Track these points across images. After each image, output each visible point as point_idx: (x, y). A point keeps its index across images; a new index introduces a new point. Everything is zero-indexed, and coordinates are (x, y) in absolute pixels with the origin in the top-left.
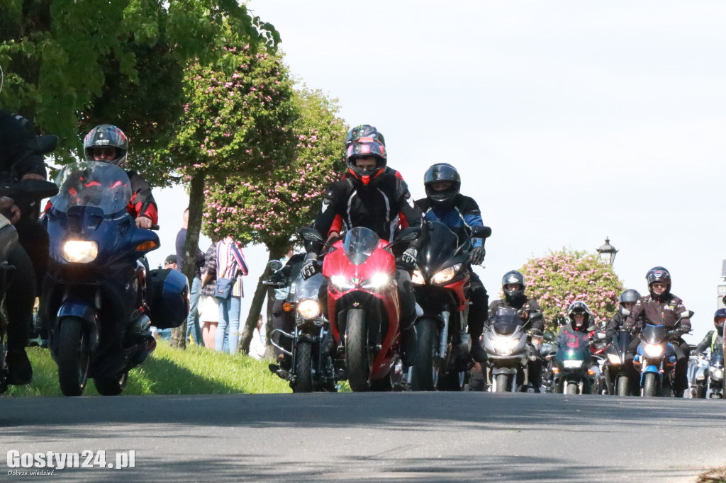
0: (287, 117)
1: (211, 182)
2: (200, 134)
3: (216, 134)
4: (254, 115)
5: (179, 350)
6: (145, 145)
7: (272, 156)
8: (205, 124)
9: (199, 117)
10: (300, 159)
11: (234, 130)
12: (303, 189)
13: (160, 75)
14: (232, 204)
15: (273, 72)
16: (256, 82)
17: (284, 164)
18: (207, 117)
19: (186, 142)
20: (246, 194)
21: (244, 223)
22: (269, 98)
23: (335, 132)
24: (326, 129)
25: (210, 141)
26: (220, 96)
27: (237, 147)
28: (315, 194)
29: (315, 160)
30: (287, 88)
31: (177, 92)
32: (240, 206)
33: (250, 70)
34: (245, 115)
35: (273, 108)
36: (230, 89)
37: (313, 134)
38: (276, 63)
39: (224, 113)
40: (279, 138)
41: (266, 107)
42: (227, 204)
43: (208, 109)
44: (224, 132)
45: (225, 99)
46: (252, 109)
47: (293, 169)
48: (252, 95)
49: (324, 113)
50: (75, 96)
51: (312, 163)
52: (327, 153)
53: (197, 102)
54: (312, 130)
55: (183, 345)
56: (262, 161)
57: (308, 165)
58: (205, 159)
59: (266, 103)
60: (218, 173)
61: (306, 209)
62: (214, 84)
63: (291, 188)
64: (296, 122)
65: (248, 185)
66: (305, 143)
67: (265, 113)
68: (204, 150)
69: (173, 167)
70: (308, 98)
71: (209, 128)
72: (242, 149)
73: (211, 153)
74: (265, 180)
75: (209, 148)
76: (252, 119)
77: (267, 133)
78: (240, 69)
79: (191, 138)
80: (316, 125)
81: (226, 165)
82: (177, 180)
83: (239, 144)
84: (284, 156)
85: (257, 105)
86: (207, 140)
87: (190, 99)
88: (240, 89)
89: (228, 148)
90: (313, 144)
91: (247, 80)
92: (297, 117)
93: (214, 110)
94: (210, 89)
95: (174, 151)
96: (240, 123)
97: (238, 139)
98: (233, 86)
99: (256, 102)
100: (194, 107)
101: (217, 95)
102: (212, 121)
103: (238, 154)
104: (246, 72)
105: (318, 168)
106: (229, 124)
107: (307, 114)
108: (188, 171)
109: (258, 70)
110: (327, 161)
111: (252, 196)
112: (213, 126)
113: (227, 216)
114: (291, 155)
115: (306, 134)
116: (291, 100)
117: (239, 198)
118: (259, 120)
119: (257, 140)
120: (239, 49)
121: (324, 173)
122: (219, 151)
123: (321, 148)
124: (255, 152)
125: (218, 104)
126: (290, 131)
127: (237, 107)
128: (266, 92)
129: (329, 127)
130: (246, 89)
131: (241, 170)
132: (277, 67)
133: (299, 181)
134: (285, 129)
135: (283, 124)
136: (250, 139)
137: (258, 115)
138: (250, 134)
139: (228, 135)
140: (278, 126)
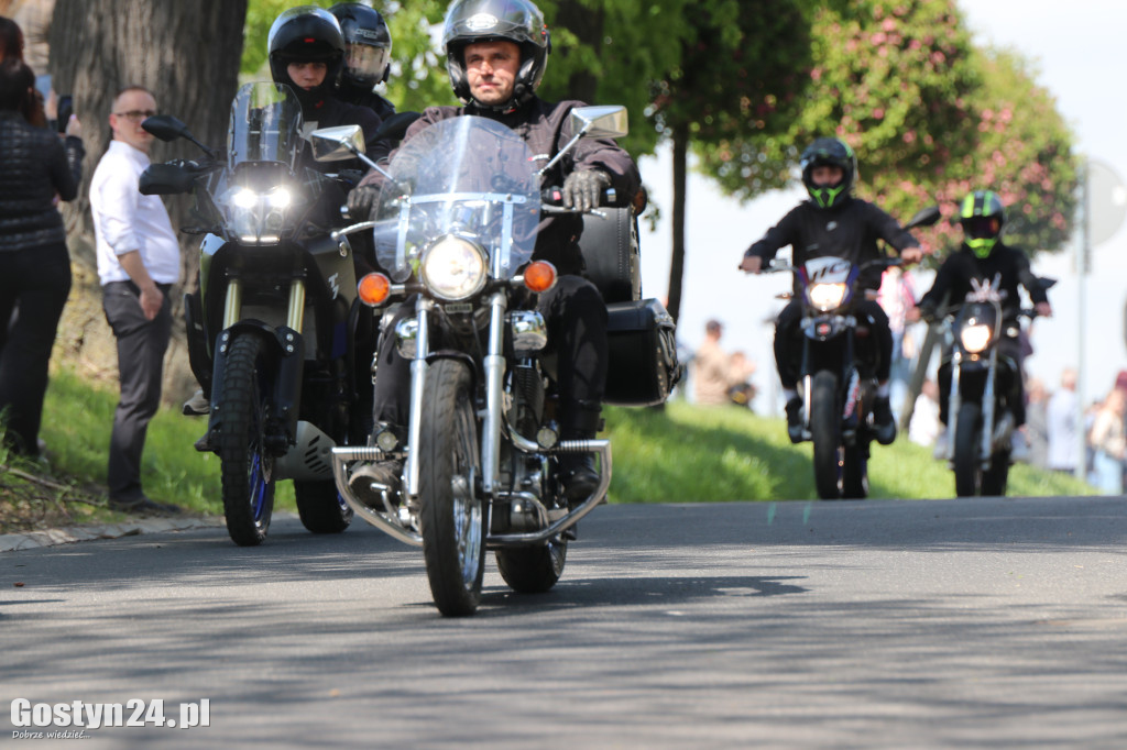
0: (963, 87)
2: (837, 113)
3: (861, 114)
4: (917, 83)
6: (757, 131)
8: (843, 98)
9: (835, 88)
10: (986, 147)
11: (885, 104)
15: (944, 19)
16: (921, 34)
17: (962, 155)
18: (849, 86)
19: (818, 123)
22: (938, 58)
23: (1038, 107)
24: (1024, 103)
25: (852, 122)
26: (867, 56)
27: (891, 133)
29: (1008, 147)
30: (965, 43)
33: (910, 16)
35: (946, 72)
36: (881, 45)
37: (1005, 109)
38: (950, 7)
39: (872, 80)
40: (954, 117)
41: (936, 69)
43: (849, 75)
44: (875, 108)
45: (875, 61)
46: (915, 74)
47: (974, 165)
48: (914, 53)
51: (1003, 153)
52: (1026, 137)
53: (832, 63)
54: (1001, 103)
56: (930, 154)
57: (1000, 159)
59: (936, 66)
60: (866, 170)
62: (855, 38)
64: (980, 92)
66: (993, 123)
67: (932, 79)
71: (853, 105)
72: (899, 135)
73: (853, 141)
74: (933, 179)
75: (850, 132)
76: (915, 89)
77: (937, 109)
78: (895, 15)
79: (826, 118)
80: (1008, 97)
81: (876, 158)
83: (897, 128)
84: (961, 146)
85: (923, 68)
86: (846, 121)
87: (822, 62)
88: (896, 45)
89: (877, 133)
90: (1008, 125)
91: (906, 31)
92: (980, 85)
93: (857, 77)
94: (852, 46)
95: (800, 141)
96: (896, 95)
97: (895, 117)
98: (887, 39)
99: (920, 64)
100: (825, 74)
102: (855, 92)
103: (895, 142)
104: (904, 21)
106: (880, 98)
107: (994, 79)
109: (924, 14)
110: (1028, 150)
112: (857, 102)
114: (971, 142)
116: (971, 60)
118: (927, 93)
119: (920, 120)
121: (1022, 168)
122: (866, 138)
123: (1016, 131)
124: (919, 140)
125: (863, 68)
126: (970, 107)
127: (891, 72)
128: (936, 48)
129: (1028, 100)
130: (906, 44)
131: (899, 165)
132: (950, 11)
133: (985, 179)
134: (963, 103)
135: (959, 96)
136: (913, 120)
137: (923, 83)
138: (912, 112)
139: (878, 114)
140: (952, 99)
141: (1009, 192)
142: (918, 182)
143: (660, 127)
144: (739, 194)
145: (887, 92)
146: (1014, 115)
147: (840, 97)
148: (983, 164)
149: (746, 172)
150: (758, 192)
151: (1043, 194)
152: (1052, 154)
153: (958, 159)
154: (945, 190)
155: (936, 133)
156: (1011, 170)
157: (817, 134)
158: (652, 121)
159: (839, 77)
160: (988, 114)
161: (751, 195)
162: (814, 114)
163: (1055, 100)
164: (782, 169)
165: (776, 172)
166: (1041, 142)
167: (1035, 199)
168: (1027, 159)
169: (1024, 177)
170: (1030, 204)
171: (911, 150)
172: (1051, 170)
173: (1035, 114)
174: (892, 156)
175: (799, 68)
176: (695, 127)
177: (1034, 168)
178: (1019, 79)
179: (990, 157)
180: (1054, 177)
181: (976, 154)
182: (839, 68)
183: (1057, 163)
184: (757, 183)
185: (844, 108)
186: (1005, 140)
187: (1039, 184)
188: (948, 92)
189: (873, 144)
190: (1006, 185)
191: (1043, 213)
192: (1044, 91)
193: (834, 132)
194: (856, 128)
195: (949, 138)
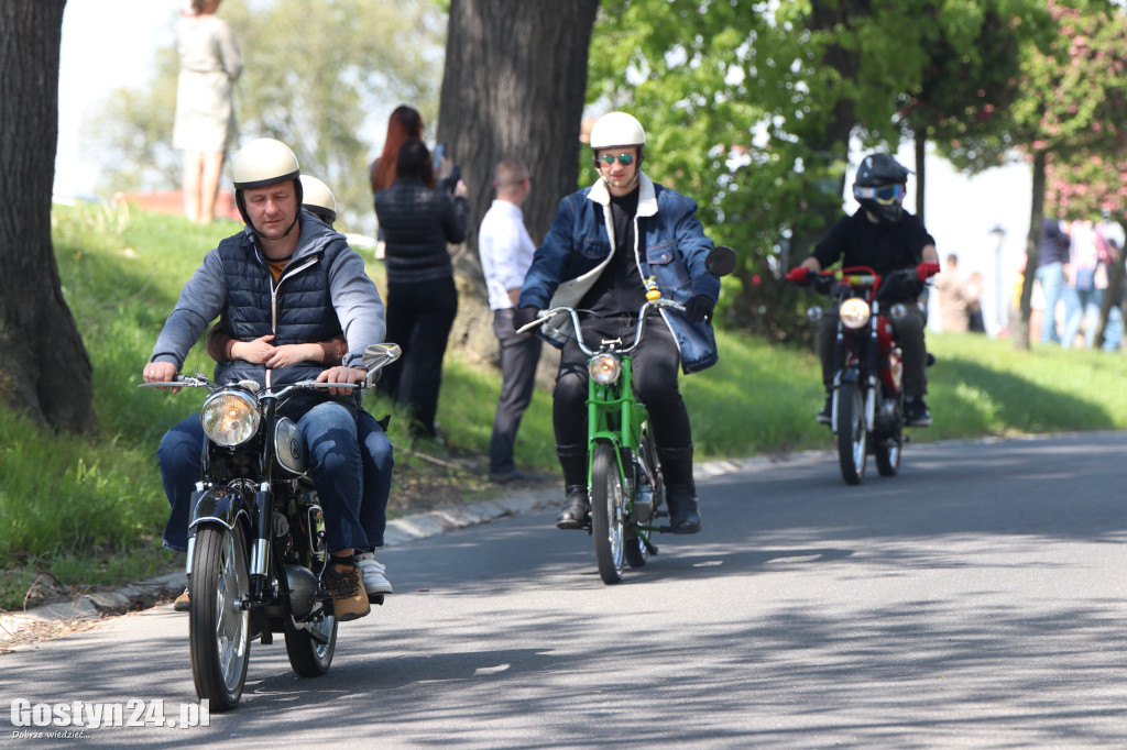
1: (1054, 162)
2: (1041, 109)
3: (1059, 109)
4: (1102, 85)
5: (1024, 354)
8: (1046, 97)
9: (1039, 90)
11: (1078, 101)
15: (1122, 35)
16: (1105, 47)
18: (1050, 88)
19: (1026, 118)
20: (1095, 171)
22: (1119, 66)
25: (1053, 116)
27: (1084, 123)
32: (1089, 184)
33: (1096, 33)
36: (1074, 55)
39: (1068, 83)
41: (1116, 74)
43: (1050, 80)
44: (1069, 105)
46: (1100, 79)
48: (1099, 62)
53: (1036, 72)
55: (1027, 345)
56: (1111, 137)
58: (1046, 137)
59: (1116, 71)
60: (1063, 150)
65: (1096, 162)
67: (1113, 81)
68: (1046, 128)
69: (1012, 145)
71: (1053, 104)
72: (1089, 125)
73: (1055, 130)
74: (1115, 157)
75: (1051, 123)
76: (1100, 90)
77: (1119, 105)
79: (1031, 114)
81: (1071, 142)
82: (1016, 161)
83: (1086, 119)
85: (1106, 73)
86: (1049, 115)
87: (1028, 72)
88: (1086, 56)
89: (1073, 123)
91: (1093, 45)
93: (1056, 82)
95: (1013, 131)
96: (1086, 95)
97: (1085, 113)
98: (1078, 52)
99: (1104, 70)
100: (1032, 80)
102: (1055, 93)
103: (1086, 130)
104: (1092, 36)
106: (1074, 97)
108: (1030, 151)
109: (1104, 34)
111: (1102, 174)
112: (1056, 100)
117: (1087, 175)
118: (1109, 92)
119: (1105, 113)
122: (1063, 127)
124: (1105, 128)
125: (1060, 75)
127: (1082, 77)
128: (1116, 58)
130: (1093, 55)
131: (1090, 146)
136: (1100, 113)
137: (1107, 84)
138: (1099, 107)
139: (1072, 109)
142: (1104, 158)
143: (904, 129)
144: (967, 171)
145: (1079, 92)
147: (1043, 96)
149: (972, 155)
150: (981, 169)
155: (1118, 123)
157: (1026, 125)
158: (898, 127)
159: (1042, 81)
161: (976, 170)
162: (1023, 110)
164: (999, 152)
165: (995, 155)
171: (1098, 136)
174: (1084, 140)
175: (1011, 82)
176: (931, 130)
182: (1042, 75)
184: (980, 163)
185: (1046, 105)
189: (1070, 132)
193: (1039, 124)
194: (1056, 120)
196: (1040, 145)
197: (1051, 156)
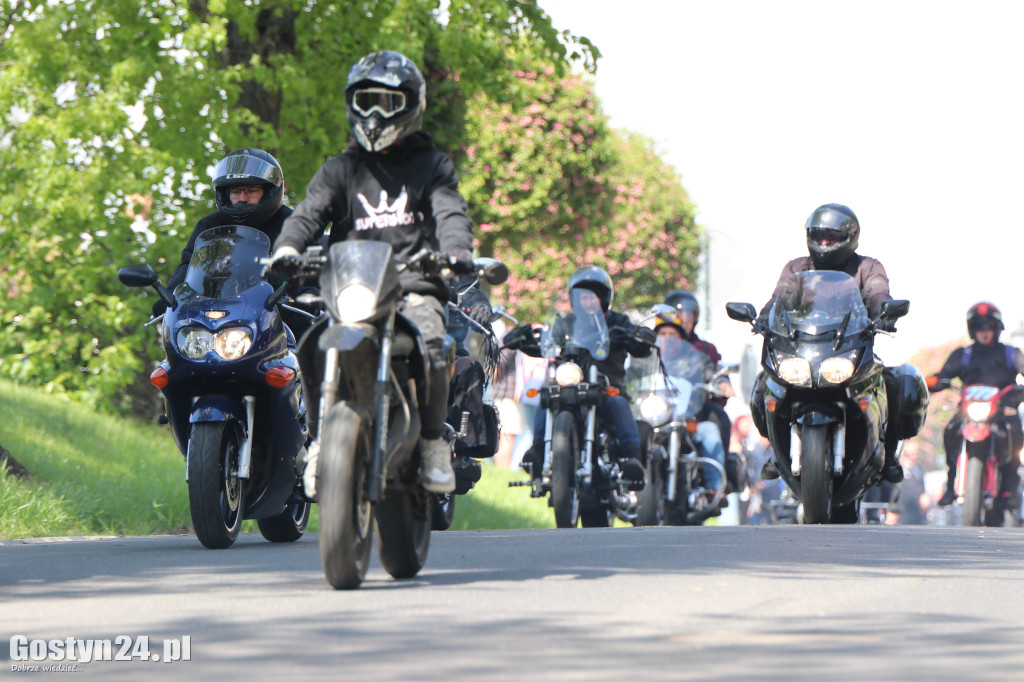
0: (599, 164)
1: (503, 249)
2: (489, 186)
3: (510, 187)
4: (559, 161)
7: (583, 215)
8: (495, 173)
9: (488, 164)
10: (619, 218)
11: (532, 178)
12: (624, 257)
13: (437, 110)
14: (531, 277)
15: (584, 104)
16: (563, 117)
17: (599, 225)
18: (499, 162)
19: (472, 197)
20: (549, 264)
21: (546, 303)
22: (578, 139)
23: (664, 182)
24: (654, 179)
25: (503, 194)
26: (515, 136)
27: (538, 204)
28: (640, 264)
29: (639, 218)
30: (601, 124)
31: (460, 132)
32: (542, 280)
33: (554, 100)
34: (550, 160)
35: (584, 151)
36: (527, 127)
37: (636, 184)
38: (589, 93)
39: (520, 157)
40: (592, 190)
41: (576, 149)
42: (525, 277)
43: (500, 154)
44: (522, 182)
45: (522, 140)
46: (557, 153)
47: (610, 234)
48: (557, 134)
49: (650, 158)
50: (325, 139)
51: (635, 223)
52: (655, 209)
53: (484, 143)
54: (634, 179)
56: (569, 222)
57: (630, 226)
58: (495, 219)
59: (576, 146)
60: (513, 237)
61: (628, 283)
62: (507, 120)
63: (608, 256)
64: (614, 169)
65: (551, 252)
66: (626, 196)
67: (573, 157)
68: (494, 208)
70: (631, 137)
71: (501, 179)
72: (544, 206)
73: (505, 211)
74: (573, 246)
75: (500, 203)
76: (557, 166)
77: (578, 183)
78: (540, 100)
79: (478, 191)
80: (640, 173)
81: (522, 226)
83: (541, 199)
84: (599, 216)
85: (564, 147)
86: (497, 193)
87: (476, 141)
88: (541, 127)
89: (525, 204)
90: (639, 198)
91: (549, 114)
92: (615, 163)
93: (507, 155)
94: (502, 127)
96: (540, 171)
97: (540, 192)
98: (533, 121)
99: (562, 144)
100: (479, 151)
101: (510, 137)
102: (505, 168)
103: (540, 212)
104: (548, 104)
105: (644, 229)
106: (527, 173)
107: (628, 158)
109: (563, 101)
110: (656, 220)
111: (557, 268)
112: (507, 176)
113: (524, 293)
114: (607, 213)
115: (628, 184)
116: (608, 140)
117: (539, 270)
118: (567, 169)
119: (562, 193)
120: (539, 73)
121: (651, 236)
122: (514, 208)
123: (647, 203)
124: (561, 210)
125: (512, 146)
126: (607, 182)
127: (537, 151)
128: (575, 130)
129: (657, 176)
130: (550, 126)
131: (543, 232)
132: (589, 97)
133: (619, 246)
134: (600, 179)
135: (597, 172)
136: (555, 193)
137: (564, 161)
138: (556, 185)
139: (526, 187)
140: (590, 175)
141: (640, 257)
142: (560, 248)
145: (533, 168)
146: (644, 189)
147: (492, 174)
148: (617, 233)
151: (670, 259)
152: (678, 224)
153: (595, 228)
154: (583, 255)
155: (577, 205)
156: (641, 239)
157: (472, 203)
159: (491, 154)
160: (622, 189)
162: (469, 186)
163: (681, 176)
166: (668, 213)
167: (662, 263)
168: (656, 228)
169: (653, 244)
170: (659, 268)
171: (554, 219)
172: (677, 239)
173: (663, 189)
174: (537, 226)
175: (456, 146)
177: (663, 236)
178: (650, 159)
179: (623, 226)
180: (680, 244)
181: (611, 224)
182: (491, 147)
183: (682, 231)
185: (496, 181)
186: (636, 211)
187: (667, 250)
188: (586, 170)
189: (522, 215)
190: (638, 251)
191: (670, 275)
192: (672, 168)
193: (486, 203)
194: (505, 199)
195: (586, 209)
196: (486, 228)
197: (499, 242)
